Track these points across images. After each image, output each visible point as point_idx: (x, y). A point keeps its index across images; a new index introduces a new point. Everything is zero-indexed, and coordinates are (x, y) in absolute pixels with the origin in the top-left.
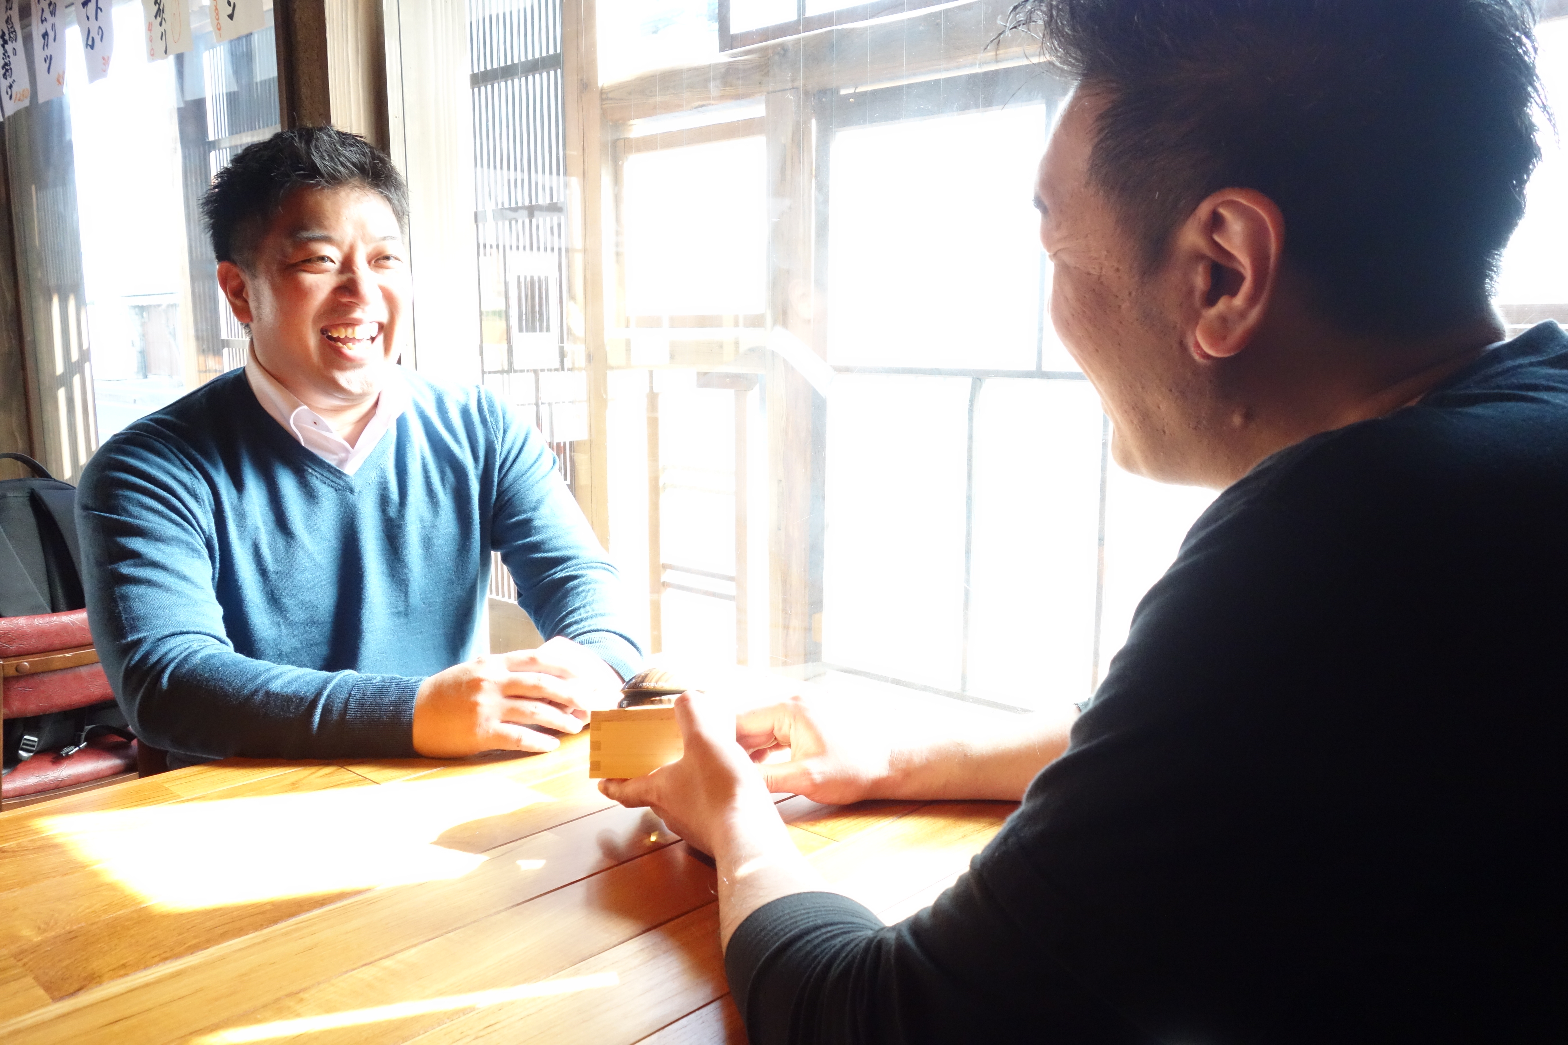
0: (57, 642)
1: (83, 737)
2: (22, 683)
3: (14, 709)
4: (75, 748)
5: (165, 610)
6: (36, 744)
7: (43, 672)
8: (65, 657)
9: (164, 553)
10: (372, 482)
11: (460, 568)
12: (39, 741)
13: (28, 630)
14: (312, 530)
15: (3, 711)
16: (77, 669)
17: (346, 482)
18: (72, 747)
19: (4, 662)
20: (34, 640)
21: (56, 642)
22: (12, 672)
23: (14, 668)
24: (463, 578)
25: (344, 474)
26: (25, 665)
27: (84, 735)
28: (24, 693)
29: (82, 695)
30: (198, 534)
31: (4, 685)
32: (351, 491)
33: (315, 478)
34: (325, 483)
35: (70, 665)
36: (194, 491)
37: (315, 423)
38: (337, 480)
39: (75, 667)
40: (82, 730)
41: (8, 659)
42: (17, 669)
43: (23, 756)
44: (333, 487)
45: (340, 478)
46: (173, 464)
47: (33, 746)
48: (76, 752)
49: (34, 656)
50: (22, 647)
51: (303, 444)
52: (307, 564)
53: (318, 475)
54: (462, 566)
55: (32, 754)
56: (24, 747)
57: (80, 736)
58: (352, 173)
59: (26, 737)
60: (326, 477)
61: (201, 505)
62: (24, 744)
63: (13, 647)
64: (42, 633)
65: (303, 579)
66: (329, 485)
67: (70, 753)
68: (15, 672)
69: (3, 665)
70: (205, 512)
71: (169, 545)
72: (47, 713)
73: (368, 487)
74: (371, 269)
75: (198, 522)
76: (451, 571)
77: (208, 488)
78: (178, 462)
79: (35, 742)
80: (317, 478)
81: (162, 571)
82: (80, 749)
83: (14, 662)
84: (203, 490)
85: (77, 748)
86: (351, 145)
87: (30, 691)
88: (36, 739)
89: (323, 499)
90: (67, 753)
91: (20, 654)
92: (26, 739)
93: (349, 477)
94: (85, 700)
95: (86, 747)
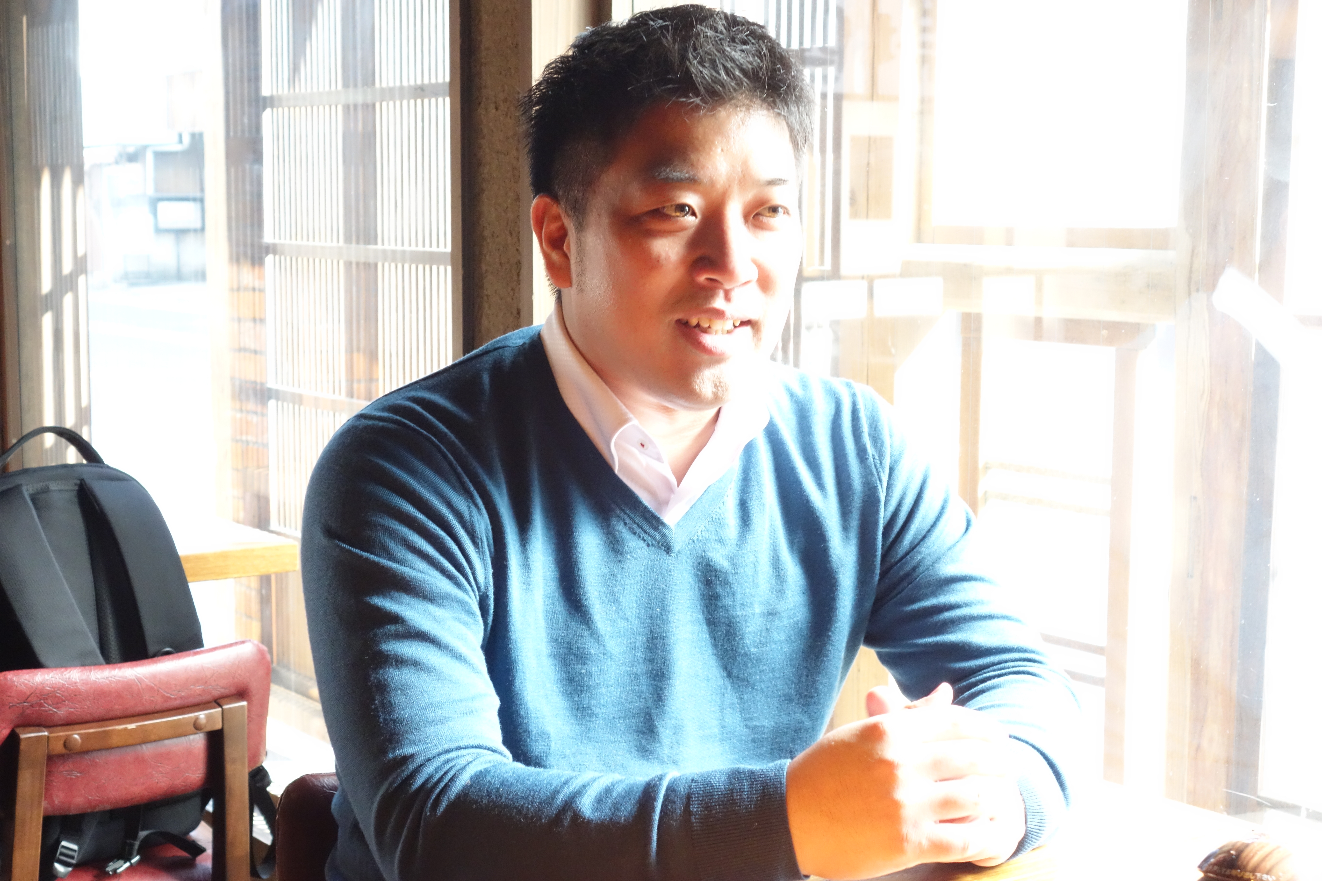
0: (118, 709)
1: (136, 847)
2: (69, 765)
3: (56, 802)
4: (125, 863)
5: (437, 710)
6: (76, 855)
7: (95, 750)
8: (126, 729)
9: (434, 618)
10: (698, 539)
11: (803, 679)
12: (80, 849)
13: (83, 688)
14: (607, 600)
15: (44, 804)
16: (139, 747)
17: (663, 536)
18: (121, 862)
19: (50, 733)
20: (88, 703)
21: (117, 707)
22: (58, 748)
23: (62, 742)
24: (806, 696)
25: (663, 524)
26: (75, 739)
27: (137, 844)
28: (71, 779)
29: (144, 787)
30: (473, 591)
31: (47, 766)
32: (668, 549)
33: (622, 523)
34: (635, 533)
35: (131, 741)
36: (472, 525)
37: (643, 445)
38: (652, 531)
39: (136, 745)
40: (135, 837)
41: (56, 729)
42: (65, 745)
43: (61, 872)
44: (645, 541)
45: (656, 529)
46: (447, 481)
47: (72, 857)
48: (128, 869)
49: (88, 725)
50: (72, 712)
51: (616, 471)
52: (593, 651)
53: (628, 521)
54: (807, 676)
55: (70, 869)
56: (62, 858)
57: (132, 846)
58: (740, 84)
59: (64, 843)
60: (638, 525)
61: (478, 548)
62: (62, 854)
63: (62, 713)
64: (100, 693)
65: (583, 671)
66: (640, 537)
67: (119, 871)
68: (64, 748)
69: (48, 737)
70: (483, 560)
71: (439, 605)
72: (97, 810)
73: (690, 546)
74: (748, 228)
75: (474, 574)
76: (789, 683)
77: (488, 522)
78: (453, 479)
79: (74, 851)
80: (625, 524)
81: (431, 646)
82: (131, 865)
83: (62, 733)
84: (483, 524)
85: (128, 864)
86: (745, 43)
87: (78, 777)
88: (75, 847)
89: (629, 557)
90: (115, 871)
91: (70, 723)
92: (63, 847)
93: (668, 528)
94: (146, 793)
95: (139, 862)
